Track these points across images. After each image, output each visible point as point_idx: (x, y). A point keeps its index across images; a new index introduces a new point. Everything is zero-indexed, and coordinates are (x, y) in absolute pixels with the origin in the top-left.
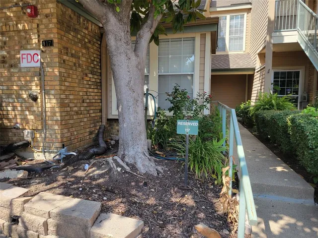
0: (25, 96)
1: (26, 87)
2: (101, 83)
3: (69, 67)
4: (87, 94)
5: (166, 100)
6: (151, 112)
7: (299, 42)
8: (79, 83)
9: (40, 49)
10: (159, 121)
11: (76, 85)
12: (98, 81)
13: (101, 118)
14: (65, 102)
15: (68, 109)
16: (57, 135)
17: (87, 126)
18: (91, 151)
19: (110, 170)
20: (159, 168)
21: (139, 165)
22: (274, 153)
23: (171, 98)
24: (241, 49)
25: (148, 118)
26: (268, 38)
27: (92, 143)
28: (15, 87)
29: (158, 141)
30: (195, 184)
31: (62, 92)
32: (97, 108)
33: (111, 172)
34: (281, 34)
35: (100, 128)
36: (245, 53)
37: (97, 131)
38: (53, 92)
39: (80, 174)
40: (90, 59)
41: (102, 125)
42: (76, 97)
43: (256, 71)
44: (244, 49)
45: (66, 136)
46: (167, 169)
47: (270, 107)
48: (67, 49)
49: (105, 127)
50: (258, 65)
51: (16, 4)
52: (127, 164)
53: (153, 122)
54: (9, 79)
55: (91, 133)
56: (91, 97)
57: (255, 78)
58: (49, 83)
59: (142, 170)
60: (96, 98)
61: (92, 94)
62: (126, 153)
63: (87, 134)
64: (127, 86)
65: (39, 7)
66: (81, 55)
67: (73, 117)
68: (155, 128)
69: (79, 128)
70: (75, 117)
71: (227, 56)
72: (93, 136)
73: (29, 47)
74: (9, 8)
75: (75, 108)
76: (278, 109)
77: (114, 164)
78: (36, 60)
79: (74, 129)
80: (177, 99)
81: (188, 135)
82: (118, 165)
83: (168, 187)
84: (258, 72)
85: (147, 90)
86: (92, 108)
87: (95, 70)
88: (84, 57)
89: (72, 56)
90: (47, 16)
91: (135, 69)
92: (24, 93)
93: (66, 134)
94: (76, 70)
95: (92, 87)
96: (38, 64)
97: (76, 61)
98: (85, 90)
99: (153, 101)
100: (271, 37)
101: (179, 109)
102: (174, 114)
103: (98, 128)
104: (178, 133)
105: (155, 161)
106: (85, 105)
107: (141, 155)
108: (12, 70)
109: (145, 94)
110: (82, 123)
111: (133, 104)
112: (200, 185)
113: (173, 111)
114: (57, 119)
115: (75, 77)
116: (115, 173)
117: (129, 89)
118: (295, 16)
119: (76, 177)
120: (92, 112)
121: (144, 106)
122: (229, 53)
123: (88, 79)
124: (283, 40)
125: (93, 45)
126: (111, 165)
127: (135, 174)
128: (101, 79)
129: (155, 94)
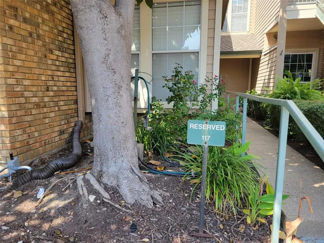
2: (75, 64)
3: (19, 38)
4: (53, 78)
5: (163, 87)
6: (143, 104)
7: (319, 17)
8: (39, 62)
10: (154, 117)
11: (34, 65)
12: (71, 61)
13: (77, 111)
14: (16, 90)
15: (22, 100)
16: (5, 138)
17: (55, 124)
18: (53, 165)
19: (78, 198)
20: (157, 194)
21: (125, 190)
22: (306, 157)
23: (170, 84)
24: (244, 29)
25: (139, 111)
26: (281, 13)
27: (65, 146)
29: (153, 145)
30: (215, 223)
31: (8, 75)
32: (70, 98)
33: (78, 203)
34: (296, 7)
35: (75, 125)
36: (250, 34)
37: (71, 130)
39: (28, 206)
40: (57, 29)
41: (78, 121)
42: (36, 83)
43: (263, 54)
44: (248, 30)
45: (20, 139)
46: (168, 194)
47: (292, 96)
48: (16, 9)
49: (82, 123)
50: (266, 47)
52: (106, 188)
53: (145, 118)
55: (62, 132)
56: (61, 84)
57: (261, 62)
59: (129, 199)
60: (69, 84)
61: (62, 79)
62: (104, 169)
63: (56, 134)
64: (103, 63)
66: (40, 20)
67: (31, 112)
68: (149, 128)
69: (42, 127)
70: (34, 112)
71: (229, 37)
72: (66, 136)
75: (34, 99)
76: (302, 98)
77: (84, 188)
79: (33, 129)
80: (179, 85)
81: (206, 146)
82: (91, 191)
83: (172, 231)
84: (265, 55)
85: (137, 71)
86: (62, 98)
87: (65, 45)
88: (46, 25)
89: (25, 20)
91: (116, 35)
93: (20, 137)
94: (33, 43)
95: (62, 69)
97: (31, 29)
98: (50, 73)
99: (145, 90)
100: (285, 11)
101: (181, 99)
102: (174, 106)
103: (73, 124)
104: (189, 142)
105: (150, 180)
106: (51, 94)
107: (128, 173)
109: (133, 78)
110: (47, 119)
111: (114, 93)
112: (224, 225)
113: (173, 102)
114: (3, 115)
115: (32, 53)
116: (85, 206)
117: (107, 68)
119: (19, 214)
120: (62, 103)
121: (131, 96)
122: (231, 34)
123: (54, 57)
125: (61, 8)
126: (80, 189)
127: (117, 206)
128: (75, 59)
129: (148, 79)
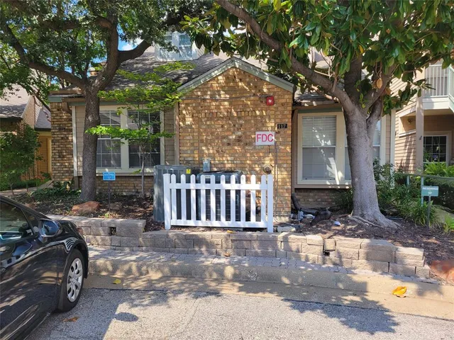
0: (258, 169)
1: (259, 161)
7: (452, 109)
9: (274, 131)
16: (288, 201)
26: (418, 105)
28: (248, 162)
34: (431, 100)
38: (285, 166)
51: (254, 95)
54: (244, 155)
58: (282, 158)
62: (365, 213)
65: (276, 97)
73: (264, 129)
74: (246, 97)
77: (359, 221)
78: (270, 140)
82: (364, 222)
90: (283, 104)
92: (257, 166)
96: (273, 143)
100: (421, 103)
108: (247, 148)
114: (288, 188)
116: (367, 227)
118: (446, 78)
124: (433, 106)
